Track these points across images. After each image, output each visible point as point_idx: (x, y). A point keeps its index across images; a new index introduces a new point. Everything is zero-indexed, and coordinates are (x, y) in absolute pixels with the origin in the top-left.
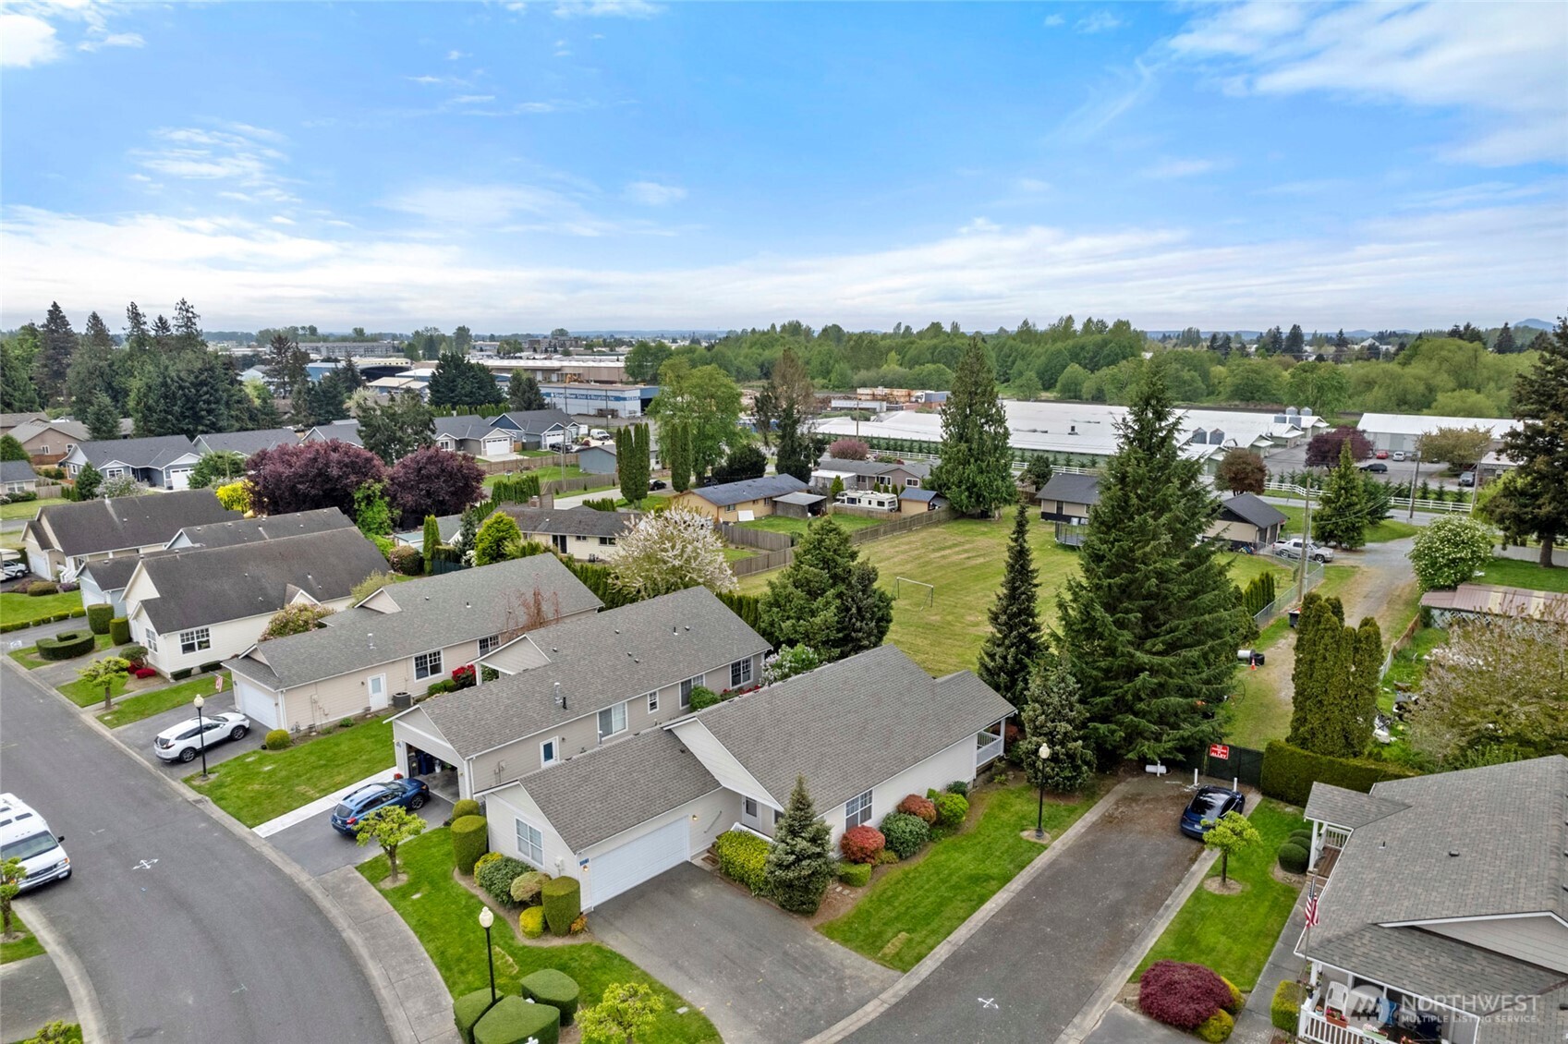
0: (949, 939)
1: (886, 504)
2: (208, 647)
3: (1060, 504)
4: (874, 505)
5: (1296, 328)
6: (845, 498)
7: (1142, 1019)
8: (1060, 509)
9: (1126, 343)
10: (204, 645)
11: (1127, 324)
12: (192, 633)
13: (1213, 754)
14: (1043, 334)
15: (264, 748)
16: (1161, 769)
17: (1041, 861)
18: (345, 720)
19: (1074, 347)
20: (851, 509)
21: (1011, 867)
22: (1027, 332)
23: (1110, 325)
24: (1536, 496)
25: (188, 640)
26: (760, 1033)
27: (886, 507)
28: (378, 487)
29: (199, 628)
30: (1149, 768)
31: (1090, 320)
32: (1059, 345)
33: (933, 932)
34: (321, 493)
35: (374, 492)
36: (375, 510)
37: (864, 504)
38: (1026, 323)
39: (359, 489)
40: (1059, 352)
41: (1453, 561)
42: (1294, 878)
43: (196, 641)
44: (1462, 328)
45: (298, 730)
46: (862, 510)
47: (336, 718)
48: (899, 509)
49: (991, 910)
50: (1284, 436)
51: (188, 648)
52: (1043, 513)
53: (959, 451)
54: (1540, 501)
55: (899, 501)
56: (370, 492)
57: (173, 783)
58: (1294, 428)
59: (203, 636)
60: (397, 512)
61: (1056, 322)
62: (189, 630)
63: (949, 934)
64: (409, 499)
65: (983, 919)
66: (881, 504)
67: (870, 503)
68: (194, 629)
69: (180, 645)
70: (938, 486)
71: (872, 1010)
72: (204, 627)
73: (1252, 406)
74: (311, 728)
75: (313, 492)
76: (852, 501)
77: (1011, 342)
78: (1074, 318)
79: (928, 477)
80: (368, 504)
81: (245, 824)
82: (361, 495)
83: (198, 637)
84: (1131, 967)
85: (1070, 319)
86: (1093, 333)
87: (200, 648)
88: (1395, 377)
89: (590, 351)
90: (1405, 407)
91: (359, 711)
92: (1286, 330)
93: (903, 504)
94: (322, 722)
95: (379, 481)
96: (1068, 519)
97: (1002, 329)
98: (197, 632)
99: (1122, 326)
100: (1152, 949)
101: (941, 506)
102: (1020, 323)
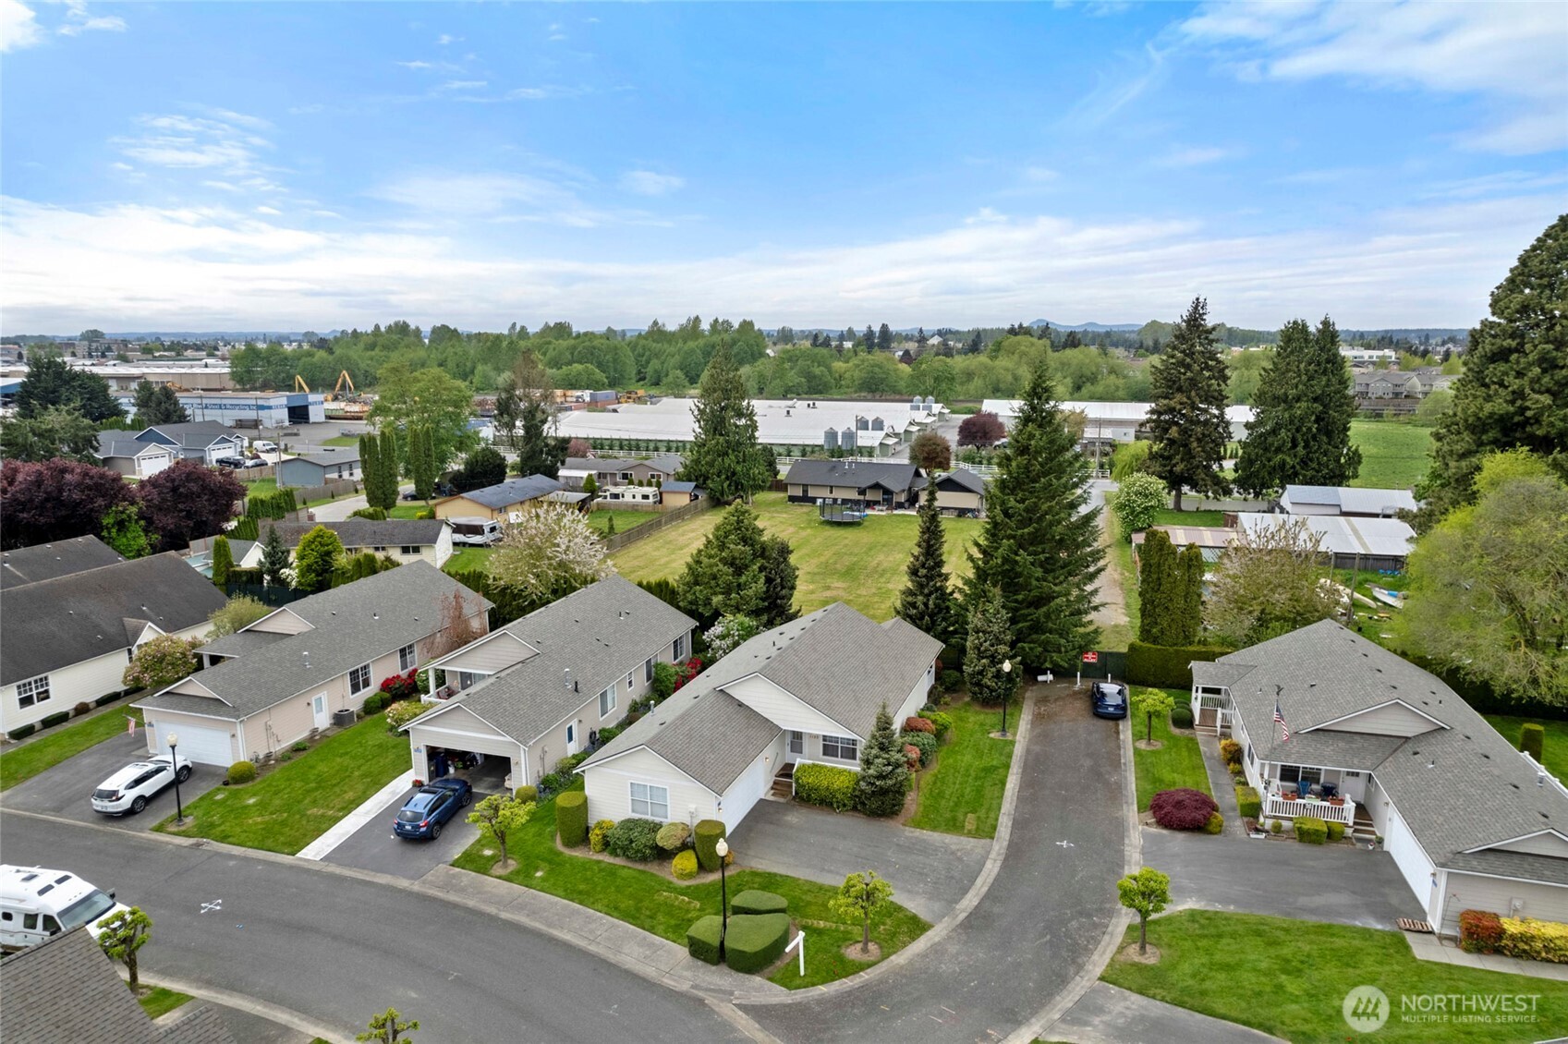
0: (1002, 811)
1: (651, 497)
2: (48, 697)
3: (805, 487)
4: (639, 499)
5: (884, 327)
6: (608, 494)
7: (1165, 832)
8: (805, 491)
9: (752, 342)
10: (45, 696)
11: (750, 324)
12: (30, 684)
13: (1085, 660)
14: (673, 334)
15: (226, 784)
16: (1050, 677)
17: (1019, 750)
18: (297, 744)
19: (706, 345)
20: (616, 505)
21: (1003, 758)
22: (657, 332)
23: (736, 325)
24: (1169, 458)
25: (25, 692)
26: (930, 899)
27: (651, 500)
28: (134, 509)
29: (35, 678)
30: (1040, 678)
31: (716, 321)
32: (691, 344)
33: (989, 810)
34: (53, 520)
35: (129, 516)
36: (129, 535)
37: (628, 498)
38: (655, 323)
39: (109, 514)
40: (693, 351)
41: (1146, 508)
42: (1187, 732)
43: (34, 692)
44: (1016, 326)
45: (257, 760)
46: (627, 504)
47: (287, 743)
48: (661, 502)
49: (1014, 789)
50: (924, 421)
51: (26, 702)
52: (790, 497)
53: (718, 443)
54: (1174, 462)
55: (661, 494)
56: (124, 516)
57: (143, 835)
58: (929, 415)
59: (42, 686)
60: (156, 537)
61: (684, 321)
62: (26, 681)
63: (1000, 809)
64: (169, 521)
65: (1013, 794)
66: (645, 497)
67: (634, 497)
68: (32, 679)
69: (16, 698)
70: (696, 476)
71: (992, 868)
72: (43, 676)
73: (877, 397)
74: (268, 756)
75: (42, 520)
76: (616, 496)
77: (642, 342)
78: (700, 317)
79: (681, 470)
80: (119, 530)
81: (283, 853)
82: (111, 521)
83: (37, 688)
84: (1132, 804)
85: (697, 319)
86: (719, 333)
87: (39, 700)
88: (990, 369)
89: (150, 357)
90: (999, 394)
91: (305, 734)
92: (877, 328)
93: (664, 496)
94: (278, 748)
95: (133, 503)
96: (813, 500)
97: (609, 329)
98: (36, 682)
99: (747, 326)
100: (1137, 791)
101: (702, 496)
102: (651, 323)
